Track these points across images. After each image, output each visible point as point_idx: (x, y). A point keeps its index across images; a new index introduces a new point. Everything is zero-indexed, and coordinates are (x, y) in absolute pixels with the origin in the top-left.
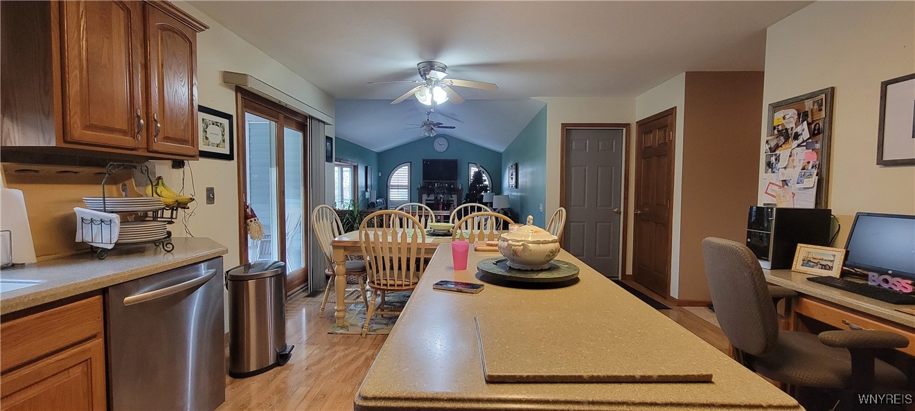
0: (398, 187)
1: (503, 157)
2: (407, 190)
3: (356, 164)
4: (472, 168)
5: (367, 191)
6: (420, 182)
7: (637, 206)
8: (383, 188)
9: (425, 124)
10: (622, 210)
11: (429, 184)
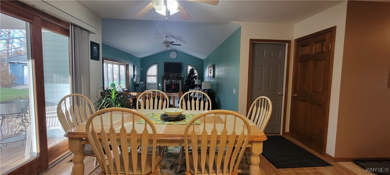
0: (151, 76)
1: (204, 62)
2: (156, 78)
3: (128, 64)
4: (189, 67)
5: (134, 78)
6: (163, 73)
7: (294, 91)
8: (143, 76)
9: (165, 42)
10: (284, 93)
11: (167, 74)
